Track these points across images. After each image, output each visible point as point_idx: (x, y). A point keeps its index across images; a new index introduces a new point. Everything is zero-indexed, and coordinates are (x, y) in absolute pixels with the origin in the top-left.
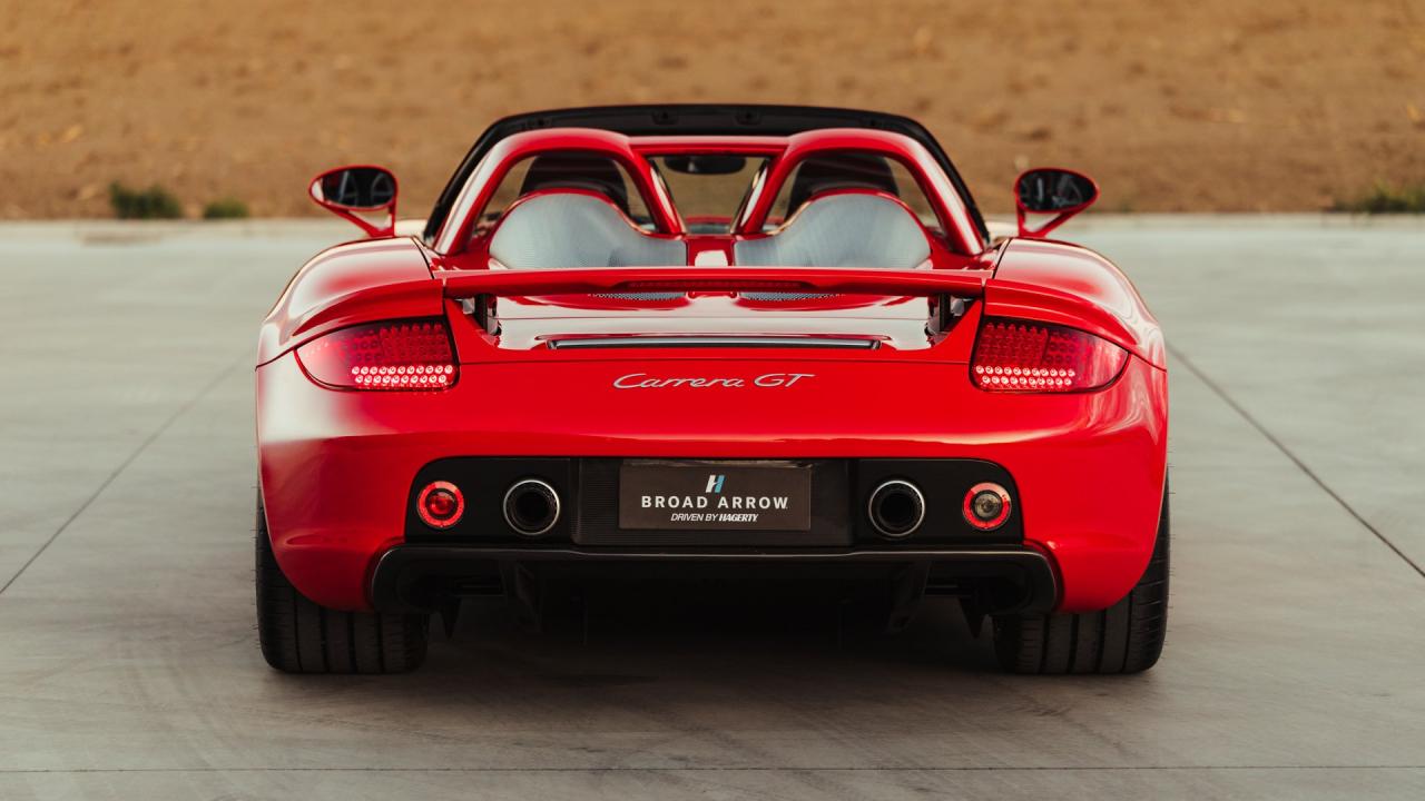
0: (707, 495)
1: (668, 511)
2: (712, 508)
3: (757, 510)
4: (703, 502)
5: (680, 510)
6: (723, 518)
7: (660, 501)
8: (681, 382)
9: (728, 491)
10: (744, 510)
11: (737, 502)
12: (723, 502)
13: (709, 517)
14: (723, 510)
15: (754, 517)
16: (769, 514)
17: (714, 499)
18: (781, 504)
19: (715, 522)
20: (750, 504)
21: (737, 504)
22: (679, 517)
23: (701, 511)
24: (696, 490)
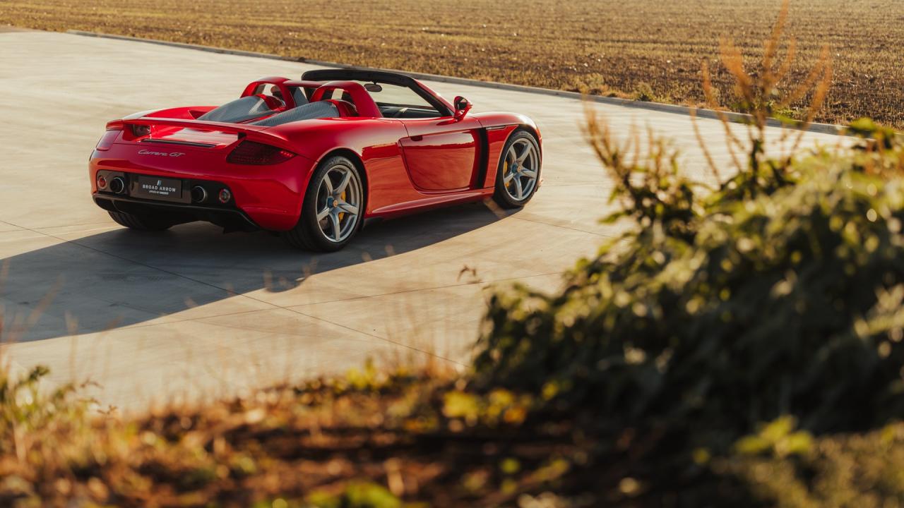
0: (157, 186)
1: (148, 190)
2: (158, 190)
3: (168, 191)
4: (156, 188)
6: (161, 193)
7: (147, 186)
9: (162, 185)
10: (165, 191)
12: (161, 188)
13: (158, 192)
14: (161, 191)
15: (167, 193)
16: (171, 193)
17: (159, 187)
18: (174, 190)
19: (159, 194)
20: (167, 189)
21: (164, 189)
22: (151, 191)
23: (156, 190)
24: (155, 185)
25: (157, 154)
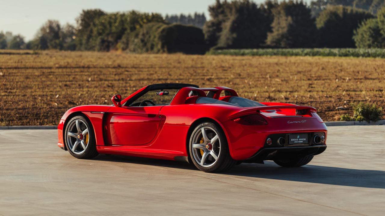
1: (294, 141)
2: (298, 141)
3: (303, 141)
8: (294, 122)
9: (300, 138)
12: (299, 140)
13: (298, 142)
14: (299, 141)
15: (302, 142)
16: (304, 141)
17: (298, 139)
18: (305, 139)
20: (302, 140)
21: (301, 140)
22: (295, 142)
23: (297, 141)
24: (297, 138)
25: (296, 122)
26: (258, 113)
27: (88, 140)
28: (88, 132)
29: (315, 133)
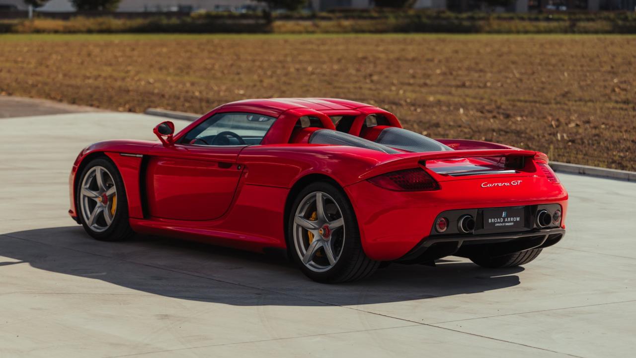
0: (503, 218)
1: (495, 223)
2: (504, 222)
3: (513, 222)
4: (502, 220)
5: (497, 223)
6: (507, 224)
7: (493, 220)
8: (496, 184)
9: (507, 216)
10: (511, 222)
11: (509, 219)
12: (506, 220)
13: (504, 224)
14: (506, 222)
15: (512, 224)
16: (516, 222)
17: (504, 218)
18: (518, 219)
19: (505, 226)
20: (512, 220)
21: (509, 220)
22: (497, 225)
23: (502, 223)
24: (500, 216)
25: (500, 184)
26: (422, 166)
27: (115, 207)
28: (115, 192)
29: (539, 206)
